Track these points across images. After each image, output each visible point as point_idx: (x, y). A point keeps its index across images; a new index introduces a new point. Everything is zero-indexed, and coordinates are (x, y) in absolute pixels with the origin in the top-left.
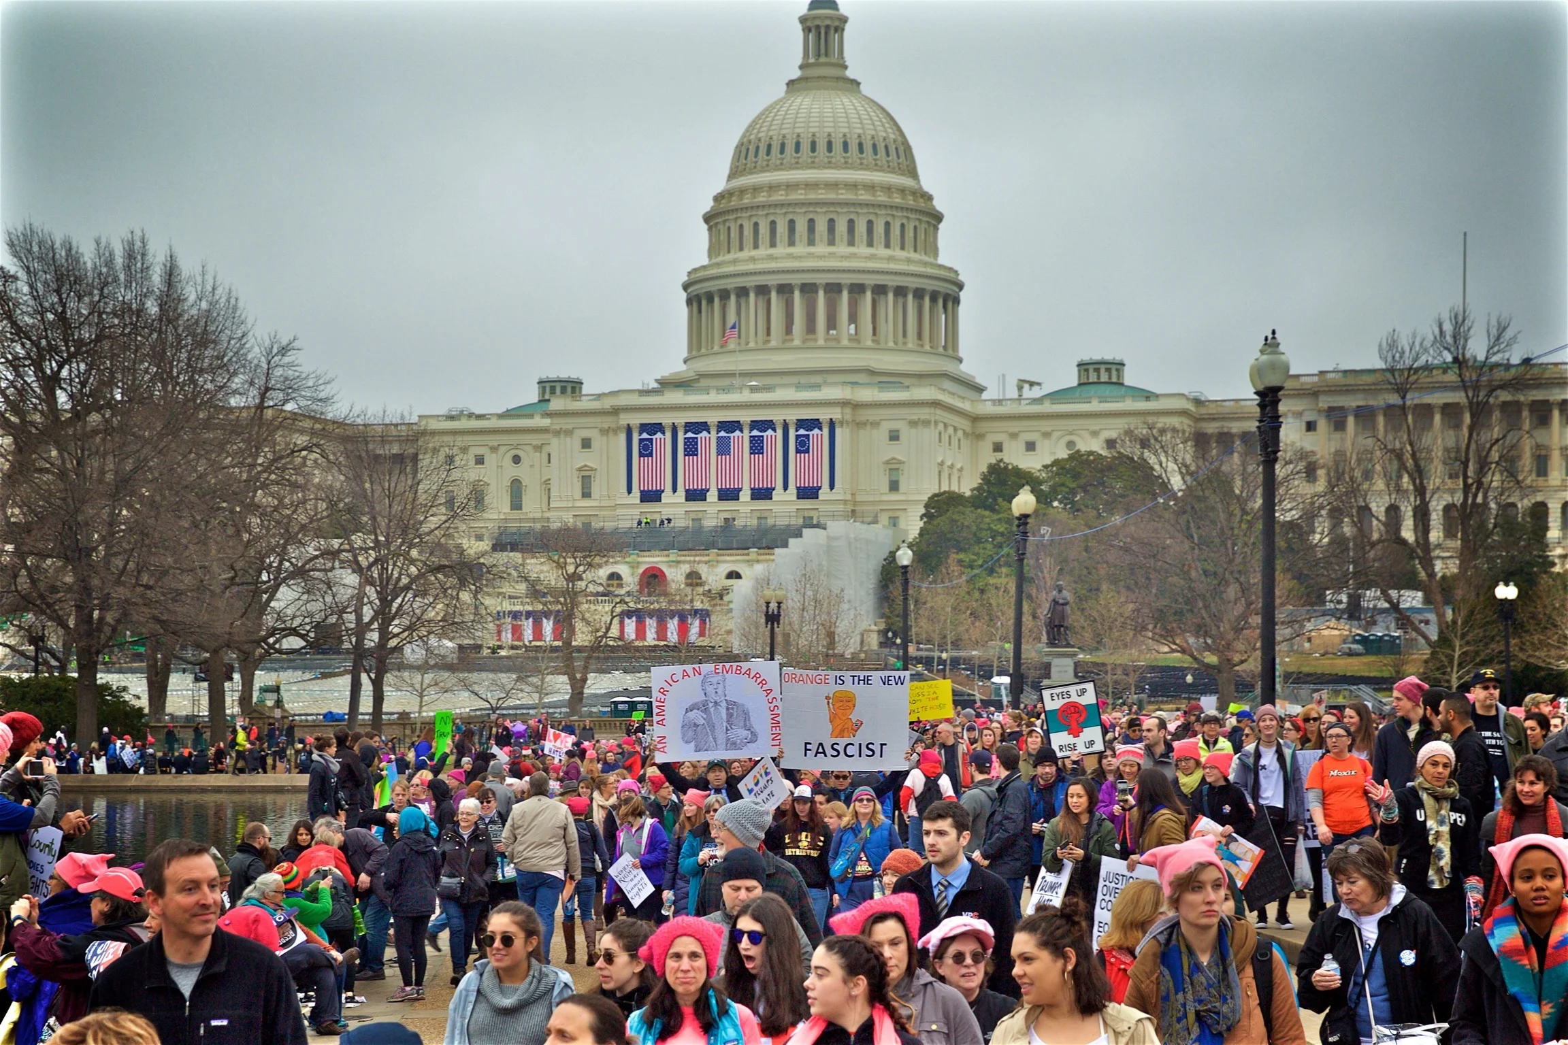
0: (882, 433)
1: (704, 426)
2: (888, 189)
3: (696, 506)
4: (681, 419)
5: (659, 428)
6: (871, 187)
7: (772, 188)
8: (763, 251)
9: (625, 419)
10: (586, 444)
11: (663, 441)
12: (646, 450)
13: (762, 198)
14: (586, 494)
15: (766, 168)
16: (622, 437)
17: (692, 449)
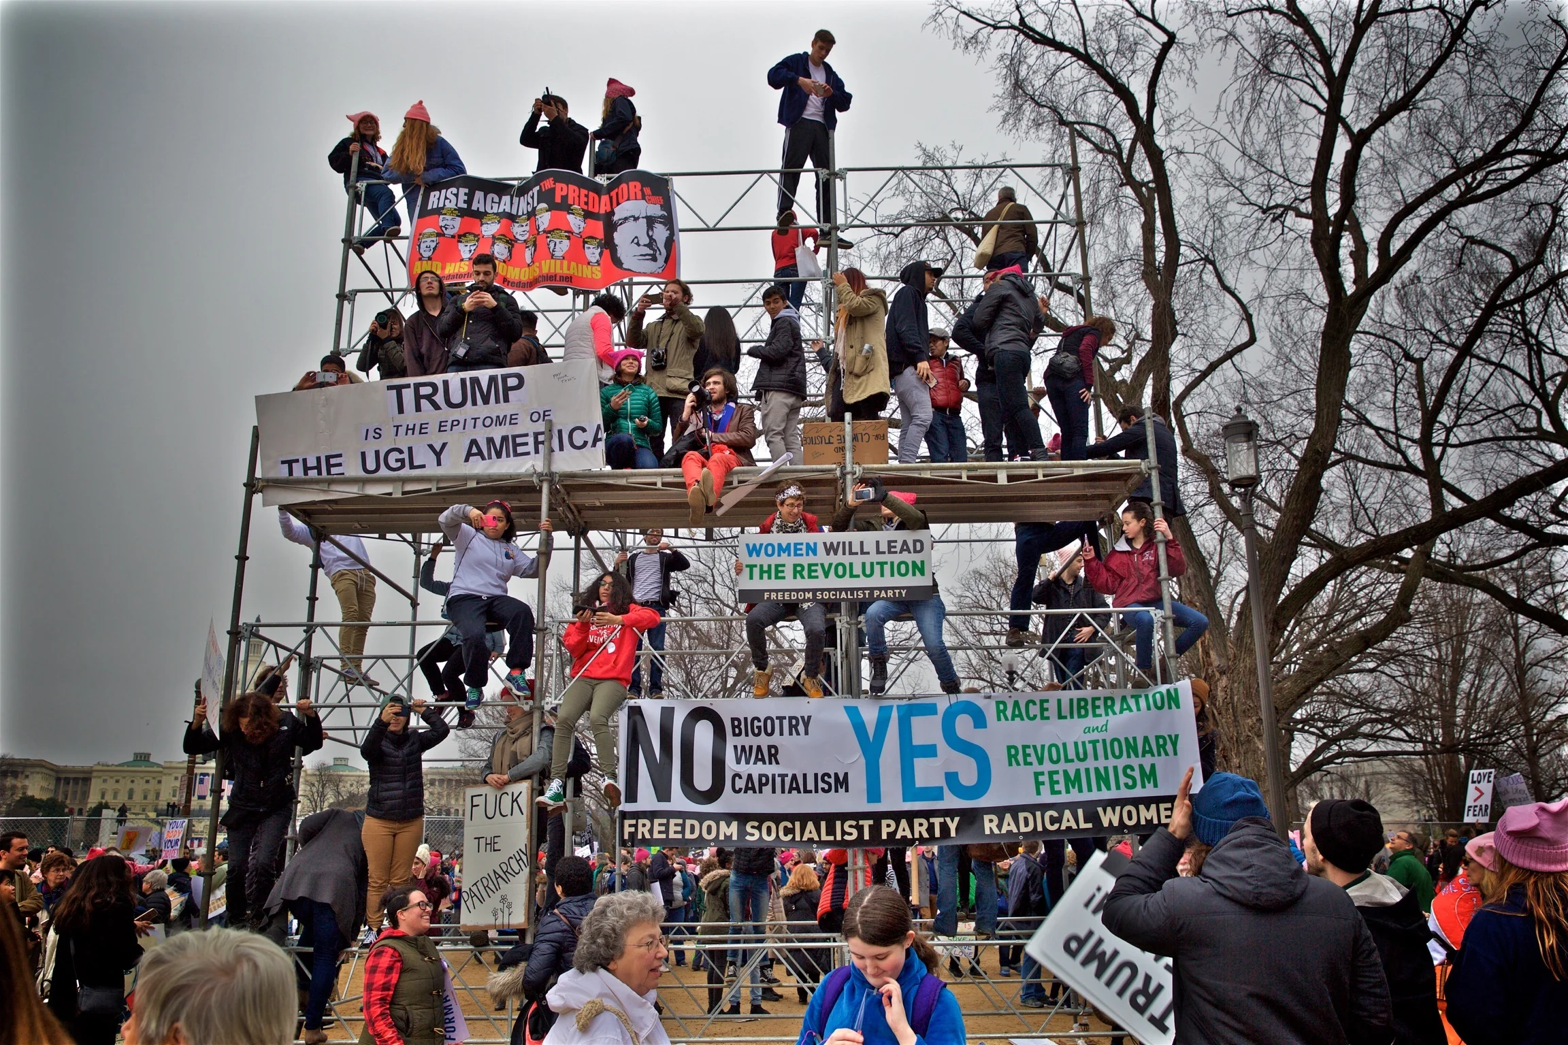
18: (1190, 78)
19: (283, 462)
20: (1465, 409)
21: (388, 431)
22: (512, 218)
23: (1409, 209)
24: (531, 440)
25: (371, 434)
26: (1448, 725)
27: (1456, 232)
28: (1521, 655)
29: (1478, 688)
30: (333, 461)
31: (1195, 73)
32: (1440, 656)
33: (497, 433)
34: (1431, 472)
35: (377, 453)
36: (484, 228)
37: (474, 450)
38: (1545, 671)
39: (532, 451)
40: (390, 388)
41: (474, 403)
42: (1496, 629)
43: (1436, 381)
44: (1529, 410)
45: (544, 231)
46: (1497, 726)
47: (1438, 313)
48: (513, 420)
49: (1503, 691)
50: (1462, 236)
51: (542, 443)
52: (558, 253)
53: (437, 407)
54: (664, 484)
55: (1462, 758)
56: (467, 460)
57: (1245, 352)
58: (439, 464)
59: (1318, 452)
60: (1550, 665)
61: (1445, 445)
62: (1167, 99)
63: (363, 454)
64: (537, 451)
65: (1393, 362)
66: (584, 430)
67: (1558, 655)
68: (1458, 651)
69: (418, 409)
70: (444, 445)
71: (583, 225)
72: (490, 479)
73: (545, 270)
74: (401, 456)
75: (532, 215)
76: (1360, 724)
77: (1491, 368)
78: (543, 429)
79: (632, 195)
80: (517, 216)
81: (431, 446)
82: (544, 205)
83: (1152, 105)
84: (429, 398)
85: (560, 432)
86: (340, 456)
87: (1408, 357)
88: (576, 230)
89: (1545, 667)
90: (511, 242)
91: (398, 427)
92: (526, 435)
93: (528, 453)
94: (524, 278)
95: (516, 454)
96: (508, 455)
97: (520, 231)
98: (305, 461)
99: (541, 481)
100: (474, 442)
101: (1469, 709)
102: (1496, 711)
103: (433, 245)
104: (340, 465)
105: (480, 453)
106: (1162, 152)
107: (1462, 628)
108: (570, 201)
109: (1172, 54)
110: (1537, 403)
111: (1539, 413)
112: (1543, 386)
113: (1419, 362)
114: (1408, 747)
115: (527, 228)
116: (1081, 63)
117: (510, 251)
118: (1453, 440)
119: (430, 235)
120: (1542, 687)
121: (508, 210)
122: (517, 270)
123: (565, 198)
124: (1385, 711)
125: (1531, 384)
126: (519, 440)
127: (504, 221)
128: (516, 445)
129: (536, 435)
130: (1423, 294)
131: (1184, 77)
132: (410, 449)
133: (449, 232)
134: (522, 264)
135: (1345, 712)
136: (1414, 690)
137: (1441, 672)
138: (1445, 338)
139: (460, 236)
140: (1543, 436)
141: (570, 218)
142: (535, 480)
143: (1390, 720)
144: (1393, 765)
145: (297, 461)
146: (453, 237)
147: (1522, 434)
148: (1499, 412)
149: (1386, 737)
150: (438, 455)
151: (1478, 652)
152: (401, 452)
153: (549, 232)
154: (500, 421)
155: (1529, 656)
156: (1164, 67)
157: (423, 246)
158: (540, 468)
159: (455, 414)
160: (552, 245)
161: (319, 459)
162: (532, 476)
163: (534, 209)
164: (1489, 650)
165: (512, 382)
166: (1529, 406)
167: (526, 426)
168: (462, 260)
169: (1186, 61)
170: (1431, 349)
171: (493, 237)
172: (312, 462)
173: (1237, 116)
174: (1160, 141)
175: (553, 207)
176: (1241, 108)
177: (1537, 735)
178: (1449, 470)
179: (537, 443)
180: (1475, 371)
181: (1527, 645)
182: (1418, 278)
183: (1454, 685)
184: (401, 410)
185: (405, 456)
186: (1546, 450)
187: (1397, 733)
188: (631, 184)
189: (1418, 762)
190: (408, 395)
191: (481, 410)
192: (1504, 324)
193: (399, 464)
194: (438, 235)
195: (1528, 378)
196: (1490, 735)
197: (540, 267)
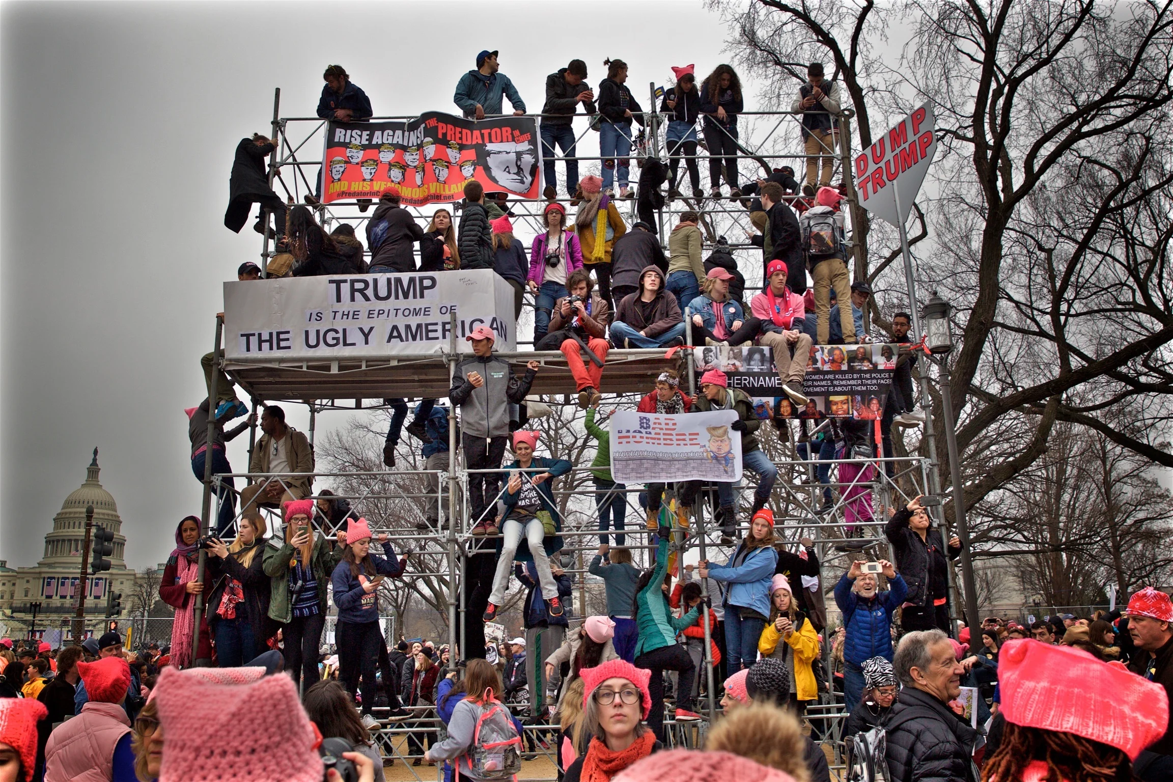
0: (118, 582)
1: (68, 578)
2: (108, 515)
3: (63, 600)
4: (61, 576)
5: (54, 578)
6: (103, 514)
7: (75, 513)
8: (71, 530)
9: (43, 575)
10: (28, 581)
11: (54, 582)
12: (49, 584)
13: (72, 515)
14: (26, 596)
15: (74, 507)
16: (42, 581)
17: (63, 584)
18: (883, 34)
19: (242, 335)
20: (1082, 287)
21: (327, 315)
22: (404, 148)
23: (1047, 138)
24: (439, 328)
25: (314, 316)
26: (1054, 529)
27: (1075, 153)
28: (1107, 473)
29: (1077, 499)
30: (282, 336)
31: (886, 30)
32: (1048, 475)
33: (414, 322)
34: (1059, 338)
35: (318, 332)
36: (381, 155)
37: (395, 334)
38: (1125, 486)
39: (440, 336)
40: (331, 282)
41: (397, 297)
42: (1089, 454)
43: (1062, 268)
44: (1125, 287)
45: (431, 160)
46: (1091, 529)
47: (1058, 213)
48: (426, 311)
49: (1095, 501)
50: (1080, 157)
51: (449, 330)
52: (442, 179)
53: (367, 299)
54: (546, 363)
55: (1064, 555)
56: (389, 341)
57: (918, 244)
58: (367, 343)
59: (982, 323)
60: (1129, 481)
61: (1067, 315)
62: (865, 49)
63: (307, 332)
64: (444, 337)
65: (1028, 251)
66: (482, 321)
67: (1135, 473)
68: (1061, 472)
69: (353, 299)
70: (371, 329)
71: (458, 156)
72: (408, 359)
73: (433, 191)
74: (337, 336)
75: (420, 147)
76: (990, 530)
77: (1099, 257)
78: (449, 320)
79: (505, 139)
80: (408, 147)
81: (361, 329)
82: (429, 139)
83: (854, 54)
84: (361, 291)
85: (463, 322)
86: (288, 332)
87: (1041, 248)
88: (453, 161)
89: (1125, 483)
90: (404, 167)
91: (335, 312)
92: (436, 324)
93: (437, 338)
94: (415, 197)
95: (428, 338)
96: (421, 339)
97: (411, 158)
98: (260, 335)
99: (450, 361)
100: (395, 328)
101: (1070, 518)
102: (1089, 518)
103: (342, 170)
104: (288, 339)
105: (399, 336)
106: (861, 90)
107: (1064, 454)
108: (449, 138)
109: (870, 16)
110: (1131, 281)
111: (1134, 291)
112: (1136, 269)
113: (1049, 252)
114: (1025, 547)
115: (417, 157)
116: (801, 21)
117: (403, 175)
118: (1072, 312)
119: (339, 162)
120: (1124, 499)
121: (401, 142)
122: (410, 189)
123: (445, 135)
124: (1010, 519)
125: (1128, 268)
126: (430, 328)
127: (398, 151)
128: (428, 331)
129: (444, 324)
130: (1049, 199)
131: (879, 33)
132: (344, 330)
133: (354, 161)
134: (413, 185)
135: (979, 521)
136: (1029, 502)
137: (1048, 488)
138: (1065, 233)
139: (362, 163)
140: (1137, 308)
141: (449, 151)
142: (444, 360)
143: (1012, 526)
144: (1013, 562)
145: (254, 335)
146: (357, 164)
147: (1119, 307)
148: (1104, 289)
149: (1011, 540)
150: (367, 336)
151: (1075, 471)
152: (337, 332)
153: (435, 161)
154: (416, 313)
155: (1114, 475)
156: (863, 26)
157: (334, 171)
158: (447, 349)
159: (382, 305)
160: (437, 171)
161: (271, 334)
162: (441, 356)
163: (422, 141)
164: (1084, 470)
165: (427, 283)
166: (1125, 284)
167: (435, 317)
168: (364, 180)
169: (879, 20)
170: (1058, 242)
171: (390, 164)
172: (266, 336)
173: (918, 63)
174: (860, 81)
175: (436, 141)
176: (921, 58)
177: (1120, 536)
178: (1070, 335)
179: (444, 330)
180: (1090, 259)
181: (1112, 465)
182: (1045, 187)
183: (1058, 497)
184: (339, 299)
185: (340, 335)
186: (1136, 318)
187: (1019, 537)
188: (504, 129)
189: (1032, 559)
190: (345, 288)
191: (402, 303)
192: (1108, 223)
193: (335, 342)
194: (346, 162)
195: (1125, 263)
196: (1085, 537)
197: (428, 188)
